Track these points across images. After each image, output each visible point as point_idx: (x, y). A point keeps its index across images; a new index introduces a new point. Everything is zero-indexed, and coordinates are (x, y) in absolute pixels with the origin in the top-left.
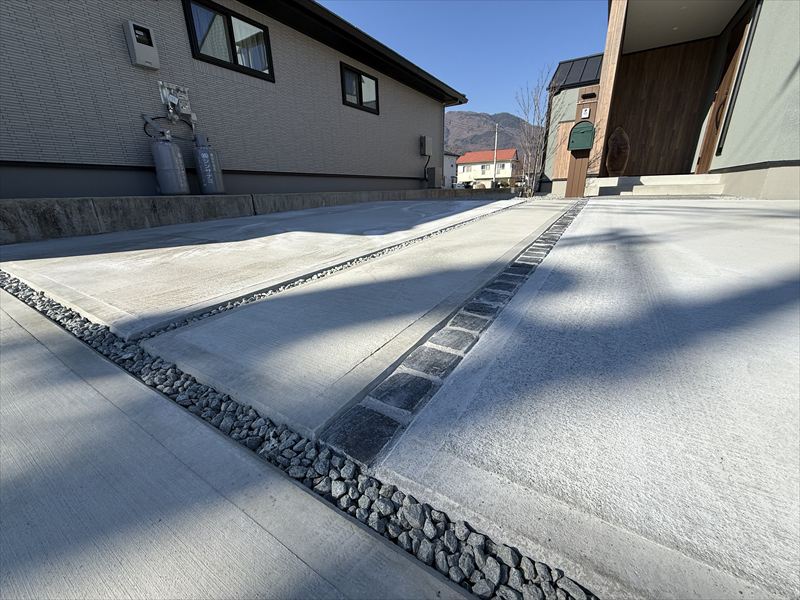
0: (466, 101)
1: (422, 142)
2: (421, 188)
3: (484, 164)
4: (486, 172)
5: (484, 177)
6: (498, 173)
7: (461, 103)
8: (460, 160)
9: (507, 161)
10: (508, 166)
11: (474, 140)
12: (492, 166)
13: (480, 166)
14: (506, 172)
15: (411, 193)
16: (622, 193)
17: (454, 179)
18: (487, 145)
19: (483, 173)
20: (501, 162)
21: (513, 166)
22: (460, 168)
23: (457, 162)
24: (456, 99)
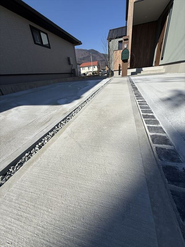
0: (81, 44)
1: (69, 59)
2: (71, 77)
3: (89, 67)
4: (90, 69)
5: (89, 71)
6: (94, 69)
7: (80, 44)
8: (81, 66)
9: (96, 65)
10: (96, 67)
11: (84, 59)
12: (91, 67)
13: (87, 68)
14: (96, 69)
15: (68, 79)
16: (138, 74)
17: (80, 72)
18: (88, 60)
19: (89, 70)
20: (94, 66)
21: (97, 67)
22: (81, 69)
23: (80, 66)
24: (78, 43)
